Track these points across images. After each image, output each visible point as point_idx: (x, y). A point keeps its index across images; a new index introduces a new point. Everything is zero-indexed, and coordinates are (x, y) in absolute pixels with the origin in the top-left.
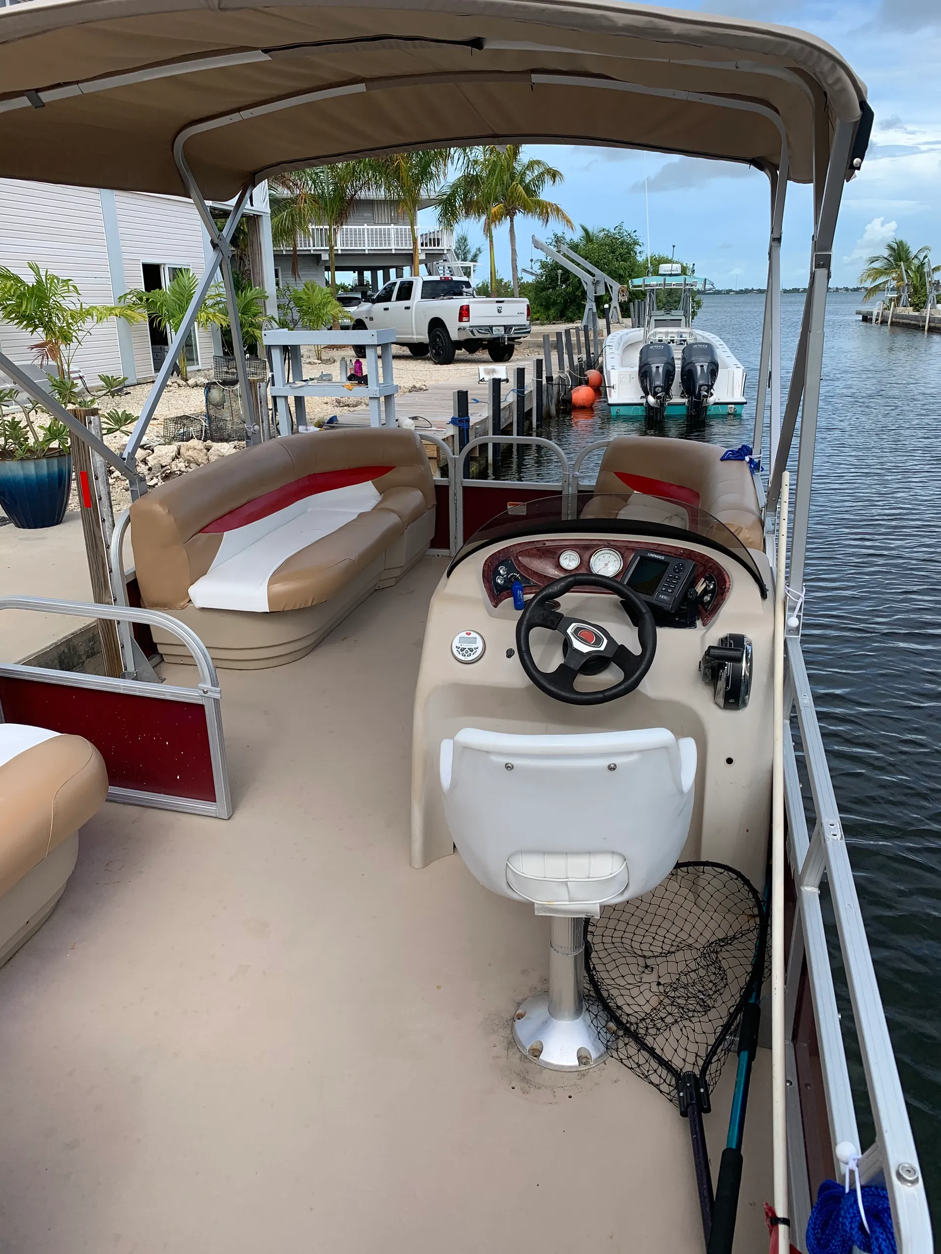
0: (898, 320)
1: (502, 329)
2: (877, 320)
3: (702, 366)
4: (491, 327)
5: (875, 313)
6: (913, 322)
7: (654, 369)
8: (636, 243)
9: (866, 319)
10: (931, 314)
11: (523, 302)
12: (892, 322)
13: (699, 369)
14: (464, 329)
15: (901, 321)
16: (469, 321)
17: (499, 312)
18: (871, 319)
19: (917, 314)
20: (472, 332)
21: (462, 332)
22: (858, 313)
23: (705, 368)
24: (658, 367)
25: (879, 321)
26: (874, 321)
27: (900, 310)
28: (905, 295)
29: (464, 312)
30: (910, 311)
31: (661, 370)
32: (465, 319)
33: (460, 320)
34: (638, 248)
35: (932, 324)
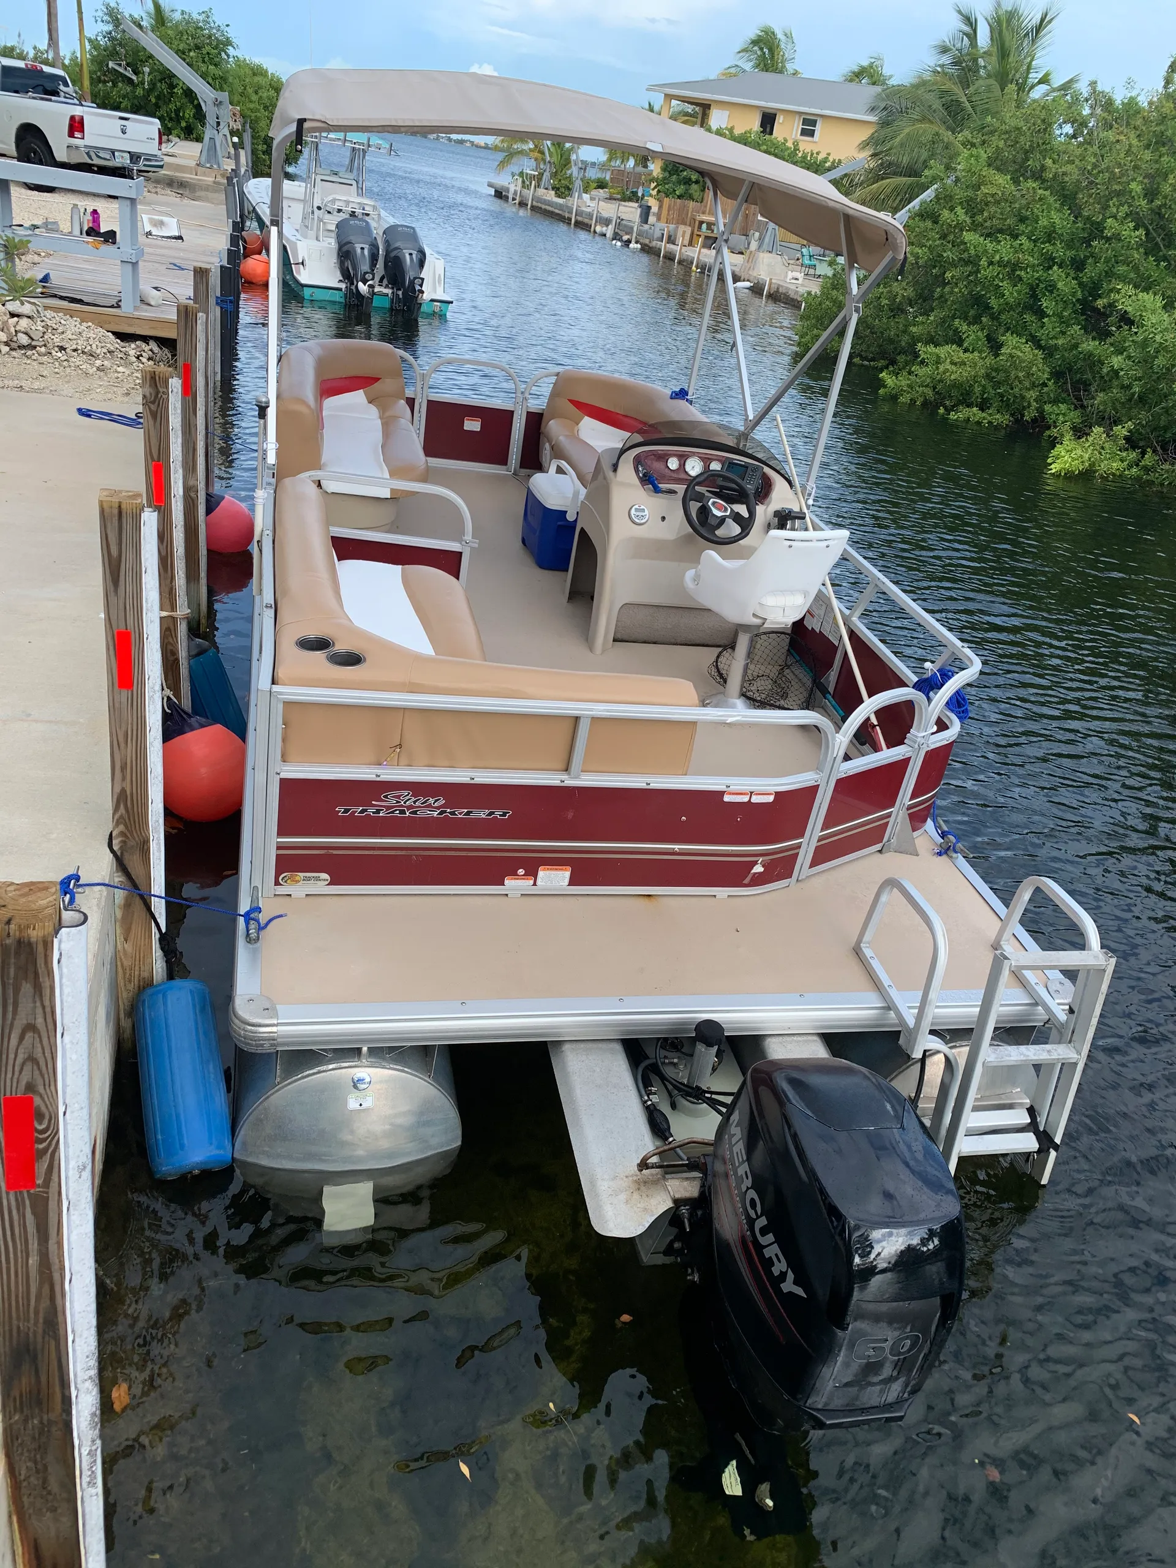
0: (540, 205)
1: (127, 156)
2: (514, 199)
3: (411, 254)
4: (113, 152)
5: (512, 189)
6: (557, 211)
7: (359, 251)
8: (228, 43)
9: (499, 194)
10: (578, 206)
11: (152, 123)
12: (532, 206)
13: (408, 257)
14: (77, 147)
15: (543, 207)
16: (83, 138)
17: (124, 132)
18: (507, 197)
19: (560, 201)
20: (88, 154)
21: (74, 151)
22: (490, 185)
23: (414, 256)
24: (362, 249)
25: (517, 201)
26: (510, 199)
27: (541, 192)
28: (547, 175)
29: (76, 126)
30: (551, 196)
31: (366, 252)
32: (77, 134)
33: (71, 135)
34: (231, 51)
35: (579, 219)
